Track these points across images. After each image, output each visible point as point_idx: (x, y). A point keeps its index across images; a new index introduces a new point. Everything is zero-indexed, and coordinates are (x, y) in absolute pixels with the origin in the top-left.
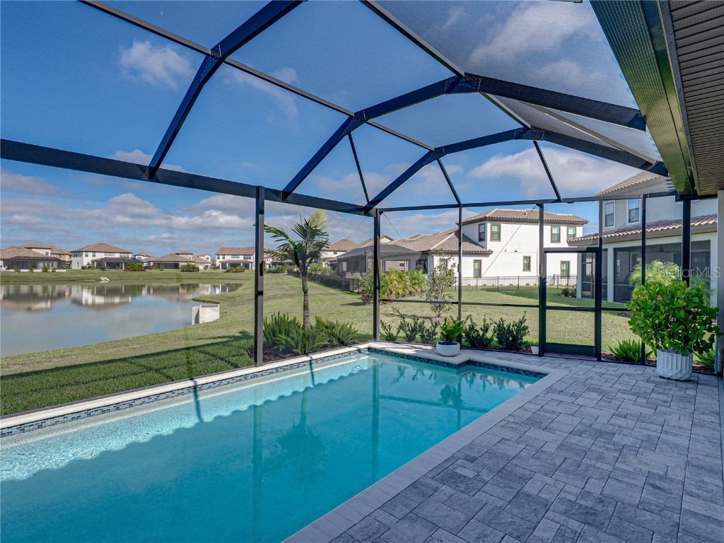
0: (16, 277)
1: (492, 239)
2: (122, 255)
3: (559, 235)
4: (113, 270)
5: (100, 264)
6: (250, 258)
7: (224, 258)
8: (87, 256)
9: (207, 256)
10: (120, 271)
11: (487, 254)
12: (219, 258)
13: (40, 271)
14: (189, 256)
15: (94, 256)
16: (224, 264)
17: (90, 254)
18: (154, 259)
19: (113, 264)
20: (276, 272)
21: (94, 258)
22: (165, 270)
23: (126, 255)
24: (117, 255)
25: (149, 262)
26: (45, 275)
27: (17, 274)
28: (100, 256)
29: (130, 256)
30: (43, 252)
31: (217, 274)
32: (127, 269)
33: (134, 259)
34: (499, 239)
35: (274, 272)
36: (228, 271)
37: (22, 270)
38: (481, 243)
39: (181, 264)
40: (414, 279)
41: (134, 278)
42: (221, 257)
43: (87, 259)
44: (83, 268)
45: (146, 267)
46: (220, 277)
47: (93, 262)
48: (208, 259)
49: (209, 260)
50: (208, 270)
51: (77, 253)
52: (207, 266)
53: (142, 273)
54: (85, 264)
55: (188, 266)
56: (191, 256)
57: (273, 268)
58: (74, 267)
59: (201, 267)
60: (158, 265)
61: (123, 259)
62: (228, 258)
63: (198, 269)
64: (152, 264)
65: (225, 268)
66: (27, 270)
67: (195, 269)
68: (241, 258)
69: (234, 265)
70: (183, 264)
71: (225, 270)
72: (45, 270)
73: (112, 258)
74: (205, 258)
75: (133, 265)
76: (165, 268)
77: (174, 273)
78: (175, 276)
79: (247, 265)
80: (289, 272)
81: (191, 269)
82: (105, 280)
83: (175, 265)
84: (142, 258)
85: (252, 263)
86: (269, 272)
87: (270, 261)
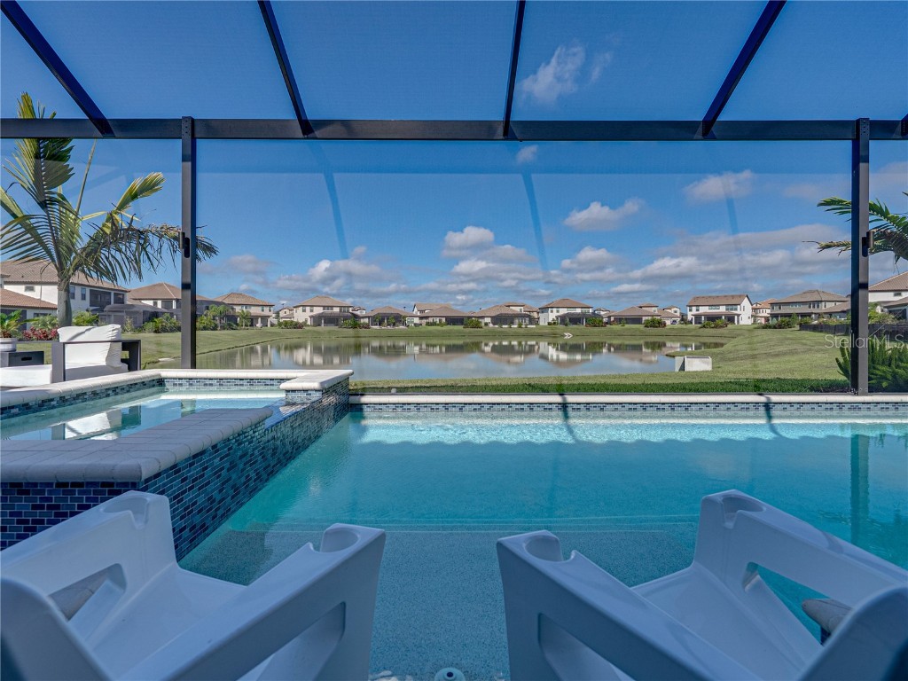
0: (500, 332)
2: (584, 310)
4: (575, 326)
5: (563, 320)
6: (736, 309)
7: (698, 310)
8: (552, 312)
9: (675, 309)
10: (582, 327)
12: (691, 310)
13: (516, 326)
14: (653, 309)
15: (558, 312)
16: (698, 317)
17: (555, 310)
18: (615, 314)
19: (575, 320)
20: (780, 327)
21: (558, 314)
22: (627, 326)
23: (587, 310)
24: (578, 311)
25: (609, 317)
26: (520, 330)
27: (500, 330)
28: (563, 311)
29: (591, 310)
30: (517, 309)
31: (689, 330)
32: (588, 324)
33: (594, 313)
35: (775, 328)
36: (704, 326)
37: (504, 326)
39: (644, 318)
41: (595, 334)
42: (694, 308)
43: (552, 315)
44: (549, 324)
45: (607, 323)
46: (693, 333)
47: (557, 317)
48: (676, 312)
49: (678, 314)
50: (677, 326)
51: (544, 310)
52: (675, 321)
53: (603, 329)
54: (550, 320)
55: (653, 321)
56: (656, 309)
57: (774, 322)
58: (542, 323)
59: (668, 322)
60: (619, 320)
61: (583, 314)
62: (704, 310)
63: (665, 324)
64: (612, 319)
65: (700, 323)
66: (507, 326)
67: (661, 324)
68: (723, 309)
69: (712, 318)
70: (647, 318)
71: (699, 325)
72: (520, 326)
73: (573, 314)
74: (672, 311)
75: (594, 321)
76: (627, 323)
77: (637, 329)
78: (638, 333)
79: (731, 319)
80: (804, 327)
81: (657, 324)
82: (568, 336)
83: (637, 320)
84: (602, 313)
85: (738, 315)
86: (766, 327)
87: (766, 312)
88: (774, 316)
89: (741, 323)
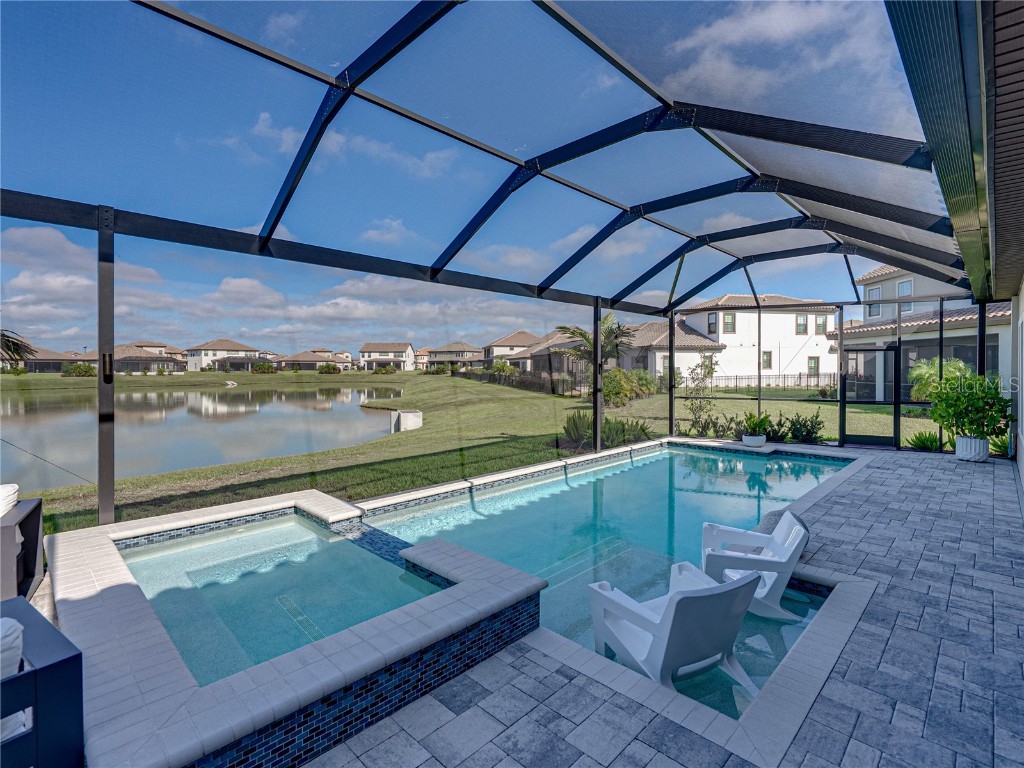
0: (128, 382)
1: (725, 332)
2: (248, 353)
3: (806, 326)
4: (238, 372)
5: (223, 365)
6: (402, 356)
7: (369, 356)
8: (206, 355)
9: (347, 354)
10: (247, 373)
11: (720, 348)
12: (363, 356)
13: (154, 373)
14: (327, 354)
15: (215, 355)
16: (370, 364)
17: (210, 353)
18: (285, 359)
19: (237, 365)
20: (437, 373)
21: (215, 358)
22: (300, 372)
23: (252, 353)
24: (242, 354)
25: (279, 362)
26: (160, 378)
27: (129, 378)
28: (221, 355)
29: (257, 354)
30: (155, 351)
31: (363, 376)
32: (254, 370)
33: (260, 357)
34: (734, 330)
35: (433, 374)
36: (376, 373)
37: (134, 373)
38: (712, 336)
39: (318, 364)
40: (640, 379)
41: (264, 382)
42: (366, 355)
43: (206, 360)
44: (202, 370)
45: (277, 369)
46: (366, 379)
47: (214, 362)
48: (347, 357)
49: (350, 359)
50: (350, 372)
51: (195, 352)
52: (346, 366)
53: (273, 375)
54: (204, 365)
55: (328, 366)
56: (330, 354)
57: (434, 368)
58: (191, 368)
59: (341, 366)
60: (295, 365)
61: (248, 359)
62: (375, 356)
63: (339, 370)
64: (283, 364)
65: (372, 369)
66: (139, 373)
67: (336, 370)
68: (391, 356)
69: (383, 365)
70: (321, 364)
71: (372, 371)
72: (160, 373)
73: (235, 358)
74: (343, 356)
75: (261, 366)
76: (300, 369)
77: (311, 376)
78: (313, 380)
79: (398, 365)
80: (454, 373)
81: (331, 370)
82: (231, 384)
83: (311, 366)
84: (269, 357)
85: (404, 362)
86: (427, 373)
87: (426, 359)
88: (432, 363)
89: (406, 369)
